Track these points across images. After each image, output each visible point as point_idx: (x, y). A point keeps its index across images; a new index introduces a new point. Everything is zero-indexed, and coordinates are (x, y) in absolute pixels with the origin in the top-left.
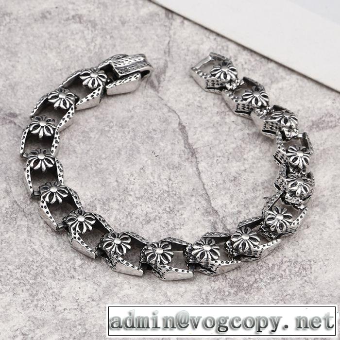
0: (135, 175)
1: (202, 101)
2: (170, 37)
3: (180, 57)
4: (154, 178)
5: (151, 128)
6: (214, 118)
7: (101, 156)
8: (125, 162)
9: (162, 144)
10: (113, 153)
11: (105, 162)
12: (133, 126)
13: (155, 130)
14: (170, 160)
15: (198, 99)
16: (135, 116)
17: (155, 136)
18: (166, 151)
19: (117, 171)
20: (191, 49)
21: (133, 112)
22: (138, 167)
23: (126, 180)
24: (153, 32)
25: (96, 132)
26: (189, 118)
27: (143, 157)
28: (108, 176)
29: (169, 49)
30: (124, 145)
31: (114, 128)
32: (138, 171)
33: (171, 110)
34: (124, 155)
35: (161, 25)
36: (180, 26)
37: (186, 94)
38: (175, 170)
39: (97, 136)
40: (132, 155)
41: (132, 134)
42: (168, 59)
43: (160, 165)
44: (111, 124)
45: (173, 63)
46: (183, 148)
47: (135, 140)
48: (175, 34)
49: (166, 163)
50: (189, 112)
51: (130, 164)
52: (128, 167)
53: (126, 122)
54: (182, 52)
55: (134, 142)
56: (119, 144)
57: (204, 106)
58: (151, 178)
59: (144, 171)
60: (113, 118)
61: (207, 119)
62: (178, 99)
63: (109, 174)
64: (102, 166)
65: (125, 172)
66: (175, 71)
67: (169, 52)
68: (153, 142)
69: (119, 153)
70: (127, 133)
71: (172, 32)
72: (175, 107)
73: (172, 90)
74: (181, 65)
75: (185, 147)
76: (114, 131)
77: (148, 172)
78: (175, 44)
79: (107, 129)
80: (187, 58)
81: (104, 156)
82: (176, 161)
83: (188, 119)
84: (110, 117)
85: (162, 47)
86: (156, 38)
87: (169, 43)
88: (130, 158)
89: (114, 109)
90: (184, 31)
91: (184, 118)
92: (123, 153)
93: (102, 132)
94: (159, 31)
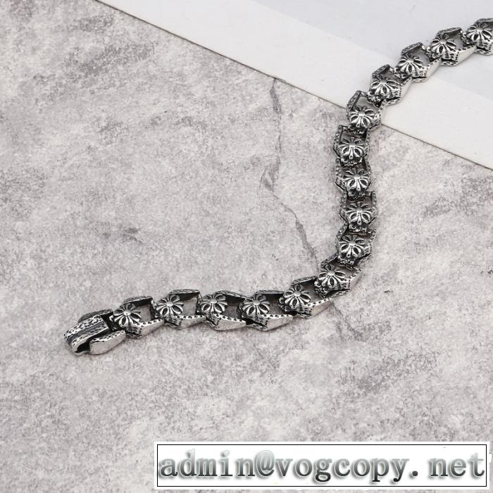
0: (258, 282)
1: (317, 197)
2: (280, 132)
3: (291, 151)
4: (276, 283)
5: (269, 230)
6: (331, 213)
7: (222, 265)
8: (247, 269)
9: (281, 247)
10: (234, 261)
11: (227, 271)
12: (252, 229)
13: (273, 232)
14: (290, 262)
15: (313, 195)
16: (253, 219)
17: (274, 238)
18: (285, 253)
19: (240, 279)
20: (301, 142)
21: (250, 215)
22: (259, 273)
23: (250, 288)
24: (263, 128)
25: (216, 239)
26: (306, 215)
27: (263, 262)
28: (231, 286)
29: (280, 144)
30: (245, 251)
31: (233, 234)
32: (260, 277)
33: (288, 209)
34: (244, 263)
35: (270, 120)
36: (289, 119)
37: (301, 190)
38: (296, 272)
39: (217, 244)
40: (252, 262)
41: (250, 238)
42: (280, 155)
43: (281, 269)
44: (230, 230)
45: (286, 159)
46: (303, 249)
47: (255, 244)
48: (284, 129)
49: (287, 266)
50: (305, 210)
51: (251, 271)
52: (250, 274)
53: (244, 227)
54: (293, 146)
55: (254, 246)
56: (239, 250)
57: (319, 201)
58: (274, 284)
59: (266, 277)
60: (231, 222)
61: (324, 216)
62: (293, 196)
63: (233, 284)
64: (224, 276)
65: (247, 280)
66: (287, 167)
67: (280, 147)
68: (272, 244)
69: (241, 261)
70: (245, 238)
71: (281, 126)
72: (292, 205)
73: (287, 187)
74: (293, 160)
75: (304, 247)
76: (233, 237)
77: (270, 278)
78: (286, 139)
79: (226, 235)
80: (298, 152)
81: (225, 265)
82: (297, 263)
83: (304, 217)
84: (229, 222)
85: (273, 143)
86: (266, 133)
87: (279, 138)
88: (252, 264)
89: (231, 213)
90: (293, 124)
91: (300, 216)
92: (244, 260)
93: (222, 239)
94: (269, 126)
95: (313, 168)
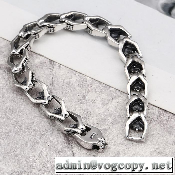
0: (37, 157)
2: (53, 75)
3: (59, 86)
4: (48, 159)
5: (44, 129)
7: (16, 147)
8: (31, 149)
9: (51, 139)
10: (23, 145)
11: (19, 150)
12: (34, 128)
13: (47, 130)
14: (56, 147)
16: (35, 122)
17: (47, 134)
18: (54, 142)
19: (26, 155)
20: (65, 81)
21: (34, 120)
22: (38, 152)
23: (32, 160)
24: (43, 73)
25: (13, 132)
27: (41, 146)
28: (21, 158)
29: (53, 82)
30: (30, 140)
31: (23, 130)
32: (38, 154)
34: (29, 146)
35: (47, 69)
36: (58, 69)
38: (60, 153)
39: (14, 135)
40: (34, 146)
41: (33, 133)
42: (52, 88)
43: (51, 150)
44: (22, 128)
45: (56, 90)
46: (64, 141)
47: (36, 136)
48: (55, 74)
49: (54, 149)
51: (33, 151)
52: (33, 152)
53: (30, 126)
54: (60, 83)
55: (35, 137)
56: (26, 139)
58: (46, 159)
59: (42, 154)
60: (22, 124)
63: (22, 157)
64: (17, 153)
65: (31, 156)
67: (53, 84)
68: (46, 137)
69: (27, 145)
70: (31, 133)
71: (54, 72)
74: (60, 91)
75: (65, 140)
76: (23, 132)
77: (44, 155)
78: (56, 79)
79: (19, 130)
80: (63, 87)
81: (18, 146)
82: (60, 148)
84: (21, 124)
85: (49, 81)
86: (45, 76)
87: (52, 79)
88: (33, 148)
89: (23, 119)
90: (61, 71)
92: (29, 144)
93: (16, 132)
94: (47, 72)
95: (71, 96)
